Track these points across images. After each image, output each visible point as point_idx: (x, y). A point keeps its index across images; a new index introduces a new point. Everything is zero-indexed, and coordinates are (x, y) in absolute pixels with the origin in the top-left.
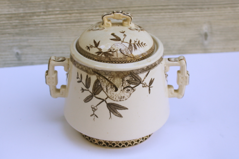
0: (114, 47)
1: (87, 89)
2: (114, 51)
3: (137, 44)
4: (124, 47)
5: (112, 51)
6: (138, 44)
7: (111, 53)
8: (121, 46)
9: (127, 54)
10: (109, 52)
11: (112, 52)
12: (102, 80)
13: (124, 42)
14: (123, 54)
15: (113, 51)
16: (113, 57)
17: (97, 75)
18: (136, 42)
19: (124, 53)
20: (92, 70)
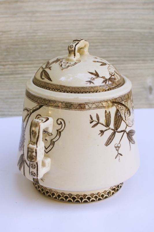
1: (107, 128)
10: (111, 76)
11: (113, 76)
12: (120, 108)
17: (116, 104)
20: (110, 101)
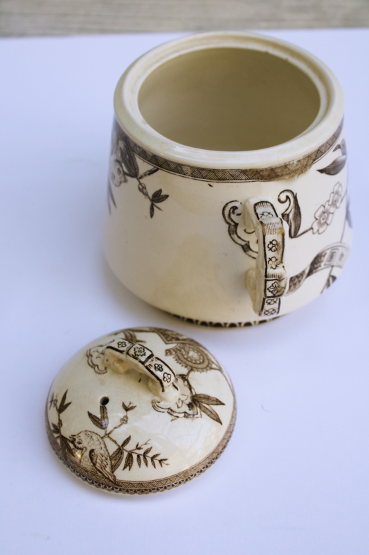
0: (83, 436)
2: (80, 446)
3: (138, 456)
4: (104, 449)
5: (76, 443)
6: (142, 457)
7: (72, 446)
8: (98, 442)
9: (102, 468)
10: (70, 441)
11: (75, 446)
13: (109, 437)
14: (92, 464)
15: (77, 445)
16: (73, 457)
18: (139, 449)
19: (96, 462)
